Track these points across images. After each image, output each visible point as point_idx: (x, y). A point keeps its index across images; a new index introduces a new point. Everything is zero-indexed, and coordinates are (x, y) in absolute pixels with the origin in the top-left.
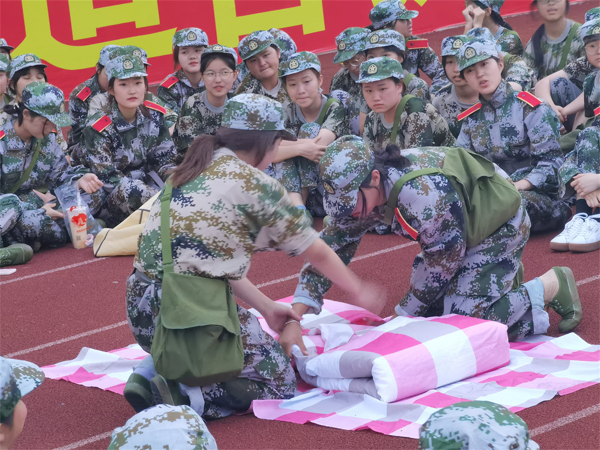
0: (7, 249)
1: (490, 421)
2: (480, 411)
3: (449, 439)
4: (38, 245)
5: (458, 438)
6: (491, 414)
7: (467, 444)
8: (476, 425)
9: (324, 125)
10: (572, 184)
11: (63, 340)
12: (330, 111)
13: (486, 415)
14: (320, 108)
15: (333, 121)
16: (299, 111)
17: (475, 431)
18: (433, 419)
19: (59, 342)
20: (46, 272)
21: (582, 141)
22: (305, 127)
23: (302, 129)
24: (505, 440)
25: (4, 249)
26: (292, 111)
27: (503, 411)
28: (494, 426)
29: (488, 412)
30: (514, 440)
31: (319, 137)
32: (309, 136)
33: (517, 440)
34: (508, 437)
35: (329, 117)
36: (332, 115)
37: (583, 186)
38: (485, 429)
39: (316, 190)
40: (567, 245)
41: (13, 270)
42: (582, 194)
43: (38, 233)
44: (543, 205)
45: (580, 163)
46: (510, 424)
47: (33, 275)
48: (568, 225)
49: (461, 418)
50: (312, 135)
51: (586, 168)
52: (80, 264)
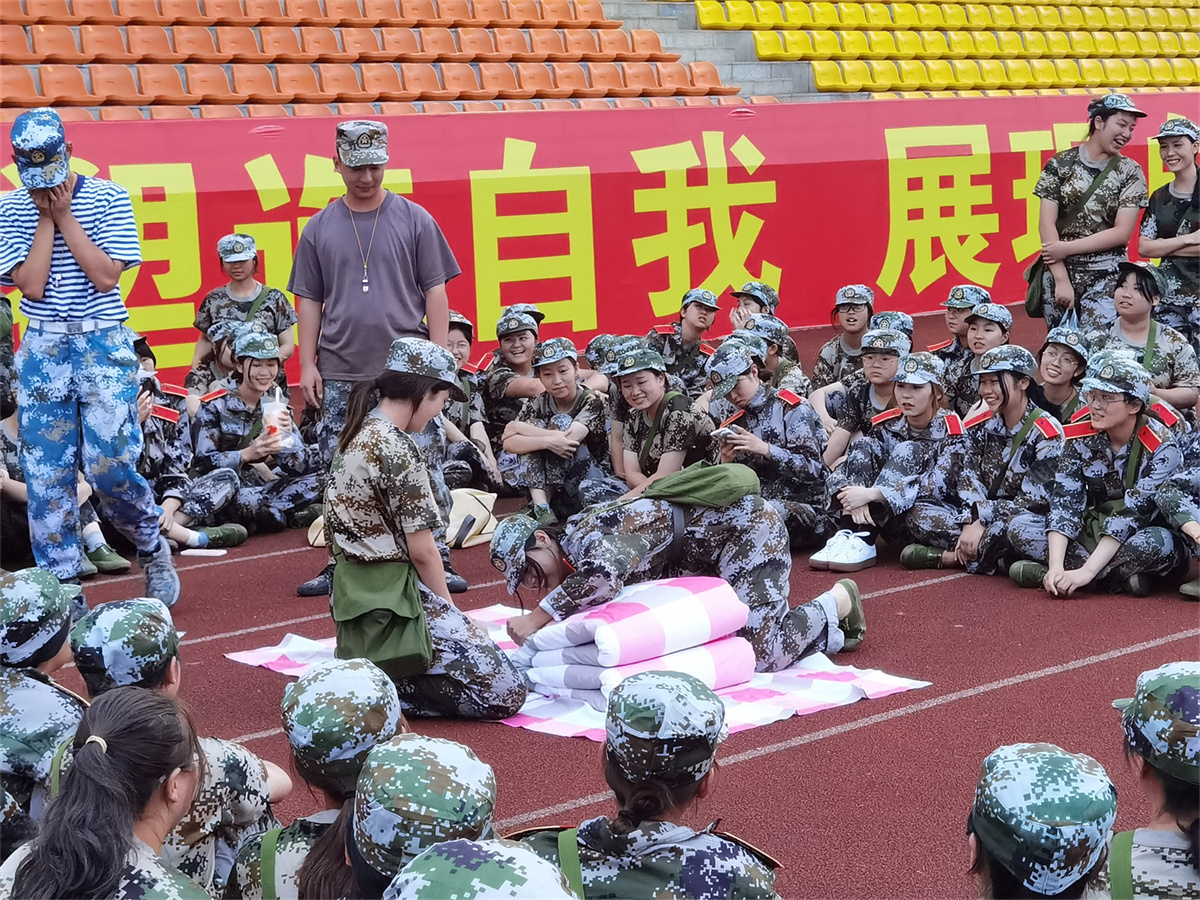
0: (218, 528)
1: (687, 693)
2: (678, 681)
3: (643, 705)
4: (254, 528)
5: (654, 706)
6: (689, 687)
7: (663, 714)
8: (674, 695)
9: (577, 418)
10: (839, 496)
11: (268, 627)
12: (586, 403)
13: (685, 688)
14: (574, 400)
15: (588, 414)
16: (552, 401)
17: (672, 701)
18: (626, 683)
19: (262, 628)
20: (259, 556)
21: (854, 451)
22: (556, 419)
23: (552, 420)
24: (702, 715)
25: (215, 528)
26: (544, 401)
27: (700, 686)
28: (691, 698)
29: (686, 684)
30: (711, 716)
31: (569, 430)
32: (559, 428)
33: (714, 717)
34: (705, 712)
35: (583, 410)
36: (587, 407)
37: (850, 500)
38: (683, 701)
39: (563, 488)
40: (828, 564)
41: (222, 552)
42: (848, 508)
43: (254, 512)
44: (807, 520)
45: (849, 476)
46: (708, 700)
47: (244, 559)
48: (830, 542)
49: (658, 686)
50: (563, 428)
51: (855, 482)
52: (297, 550)
